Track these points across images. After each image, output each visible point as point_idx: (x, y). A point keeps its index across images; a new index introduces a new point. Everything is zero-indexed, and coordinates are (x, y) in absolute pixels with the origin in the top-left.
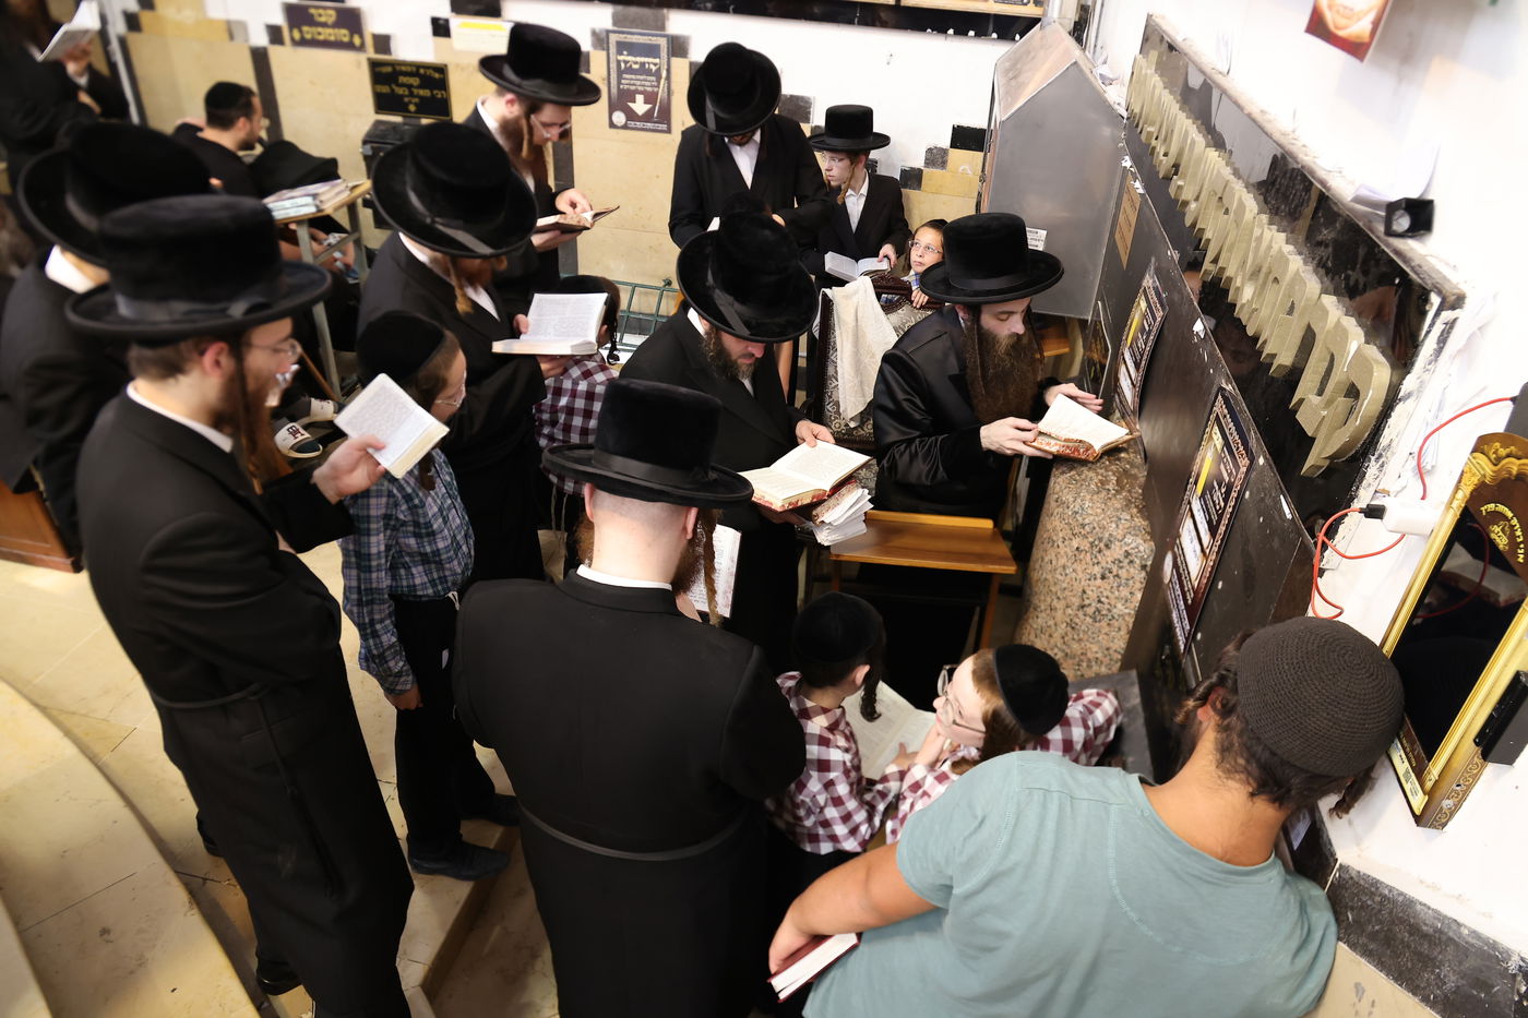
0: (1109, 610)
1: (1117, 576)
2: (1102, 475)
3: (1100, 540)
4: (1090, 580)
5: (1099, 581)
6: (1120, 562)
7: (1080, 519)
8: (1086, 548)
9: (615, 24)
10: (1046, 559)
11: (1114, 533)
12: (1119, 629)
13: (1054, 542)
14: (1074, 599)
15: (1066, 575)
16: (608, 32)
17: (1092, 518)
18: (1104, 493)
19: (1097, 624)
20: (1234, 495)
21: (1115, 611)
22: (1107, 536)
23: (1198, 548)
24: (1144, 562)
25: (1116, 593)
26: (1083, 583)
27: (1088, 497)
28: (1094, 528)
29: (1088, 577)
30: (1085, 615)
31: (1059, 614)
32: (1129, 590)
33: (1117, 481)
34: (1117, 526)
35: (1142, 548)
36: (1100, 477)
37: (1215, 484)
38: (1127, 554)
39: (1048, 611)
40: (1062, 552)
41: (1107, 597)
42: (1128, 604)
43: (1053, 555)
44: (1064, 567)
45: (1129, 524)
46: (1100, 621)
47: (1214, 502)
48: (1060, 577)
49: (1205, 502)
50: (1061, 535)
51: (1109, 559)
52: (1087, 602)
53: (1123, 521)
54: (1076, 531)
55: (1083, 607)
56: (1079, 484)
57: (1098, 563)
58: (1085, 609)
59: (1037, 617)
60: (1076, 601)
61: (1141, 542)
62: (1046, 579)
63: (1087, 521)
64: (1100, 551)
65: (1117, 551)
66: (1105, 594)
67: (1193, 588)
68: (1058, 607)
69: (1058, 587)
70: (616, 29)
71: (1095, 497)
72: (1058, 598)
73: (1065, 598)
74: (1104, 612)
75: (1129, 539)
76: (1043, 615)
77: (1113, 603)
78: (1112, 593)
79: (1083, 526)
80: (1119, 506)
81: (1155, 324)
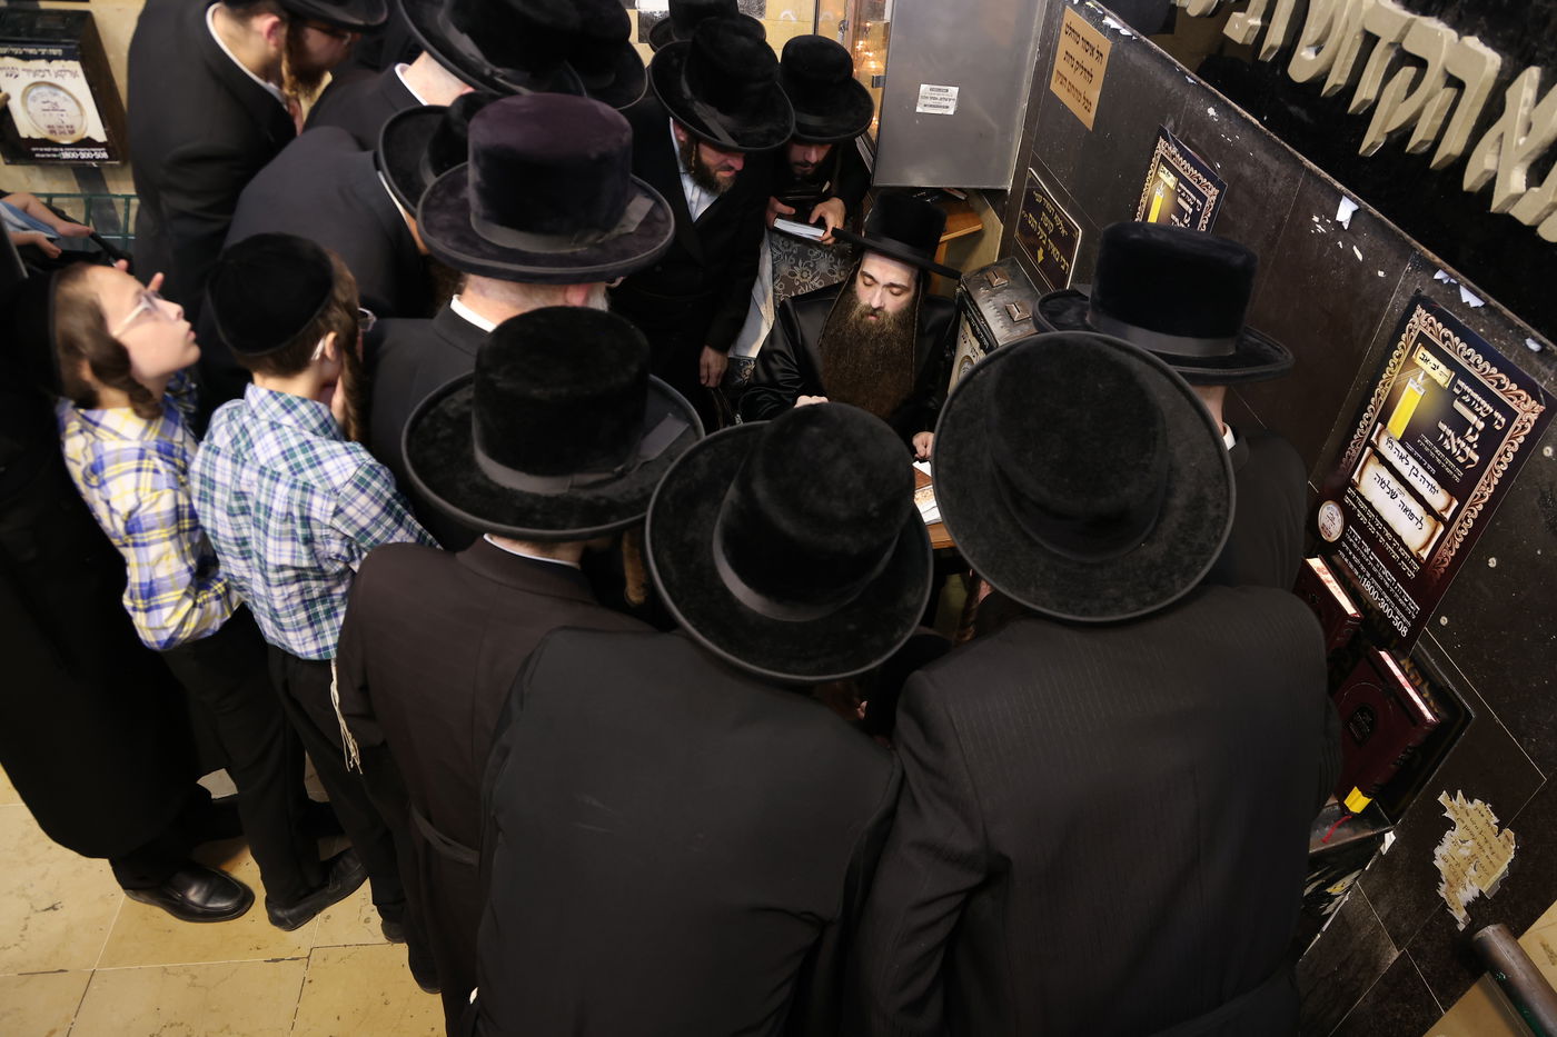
20: (1508, 449)
23: (1417, 509)
37: (1443, 427)
47: (1448, 453)
49: (1420, 449)
67: (1418, 559)
81: (1207, 205)
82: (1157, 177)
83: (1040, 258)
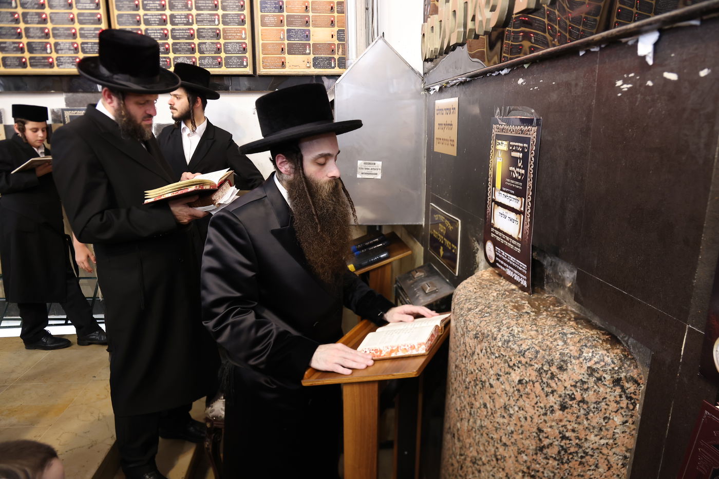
0: (579, 446)
1: (583, 401)
2: (512, 302)
3: (550, 363)
4: (545, 414)
5: (558, 414)
6: (583, 383)
7: (515, 347)
8: (534, 379)
9: (67, 105)
10: (477, 404)
11: (566, 351)
12: (597, 466)
13: (483, 382)
14: (527, 442)
15: (510, 416)
16: (63, 110)
17: (529, 342)
18: (526, 317)
19: (566, 466)
21: (586, 445)
22: (558, 356)
24: (615, 376)
25: (585, 422)
26: (536, 420)
27: (513, 323)
28: (537, 352)
29: (543, 411)
30: (546, 458)
31: (510, 464)
32: (601, 414)
33: (529, 303)
34: (565, 342)
35: (608, 360)
36: (511, 303)
38: (591, 371)
39: (494, 463)
40: (499, 391)
41: (573, 431)
42: (603, 433)
43: (487, 396)
44: (505, 408)
45: (577, 338)
46: (568, 462)
48: (501, 420)
50: (492, 372)
51: (567, 384)
52: (546, 442)
53: (569, 336)
54: (514, 361)
55: (541, 449)
56: (494, 315)
57: (553, 392)
58: (545, 451)
59: (479, 471)
60: (532, 444)
61: (605, 352)
62: (481, 427)
63: (524, 347)
64: (553, 377)
65: (576, 371)
66: (569, 427)
68: (507, 456)
69: (501, 433)
70: (68, 108)
71: (520, 321)
72: (505, 445)
73: (514, 444)
74: (572, 450)
75: (587, 353)
76: (488, 467)
77: (582, 436)
78: (579, 423)
79: (522, 353)
80: (553, 323)
81: (531, 142)
82: (496, 150)
83: (442, 253)
